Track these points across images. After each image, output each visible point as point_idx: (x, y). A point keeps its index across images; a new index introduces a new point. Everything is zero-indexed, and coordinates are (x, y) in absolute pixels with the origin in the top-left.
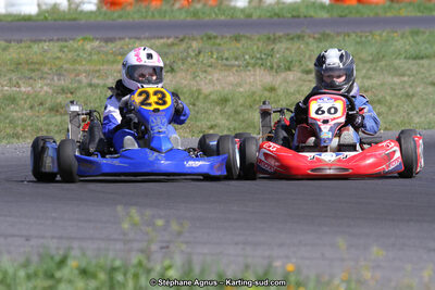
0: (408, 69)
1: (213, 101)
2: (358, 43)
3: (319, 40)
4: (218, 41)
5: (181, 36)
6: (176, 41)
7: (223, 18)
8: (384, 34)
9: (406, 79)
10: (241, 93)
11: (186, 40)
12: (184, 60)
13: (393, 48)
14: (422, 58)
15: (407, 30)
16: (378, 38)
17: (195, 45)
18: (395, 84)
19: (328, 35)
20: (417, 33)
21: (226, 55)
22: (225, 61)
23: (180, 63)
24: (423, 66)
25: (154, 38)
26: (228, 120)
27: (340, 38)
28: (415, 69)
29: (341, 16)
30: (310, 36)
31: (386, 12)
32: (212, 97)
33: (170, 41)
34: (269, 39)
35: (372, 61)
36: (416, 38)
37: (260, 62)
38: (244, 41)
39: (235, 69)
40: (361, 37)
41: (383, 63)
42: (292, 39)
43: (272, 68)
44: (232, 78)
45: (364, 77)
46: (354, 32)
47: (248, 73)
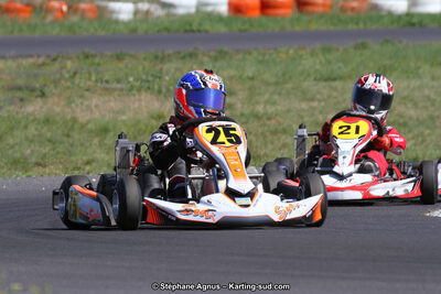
0: (319, 93)
1: (91, 131)
2: (260, 62)
3: (216, 59)
4: (97, 60)
5: (54, 54)
6: (48, 61)
7: (103, 33)
8: (291, 52)
9: (315, 104)
10: (123, 121)
11: (60, 59)
12: (56, 83)
13: (300, 68)
14: (335, 79)
15: (318, 46)
16: (283, 56)
17: (69, 64)
18: (303, 110)
19: (226, 53)
20: (329, 50)
21: (106, 77)
22: (104, 85)
23: (52, 86)
24: (335, 89)
25: (21, 56)
26: (108, 153)
27: (240, 56)
28: (326, 92)
29: (241, 31)
30: (204, 55)
31: (293, 25)
32: (89, 126)
33: (41, 60)
34: (156, 57)
35: (276, 83)
36: (328, 56)
37: (147, 85)
38: (127, 60)
39: (116, 93)
40: (264, 55)
41: (289, 86)
42: (183, 58)
43: (160, 92)
44: (112, 104)
45: (267, 102)
46: (256, 49)
47: (132, 98)
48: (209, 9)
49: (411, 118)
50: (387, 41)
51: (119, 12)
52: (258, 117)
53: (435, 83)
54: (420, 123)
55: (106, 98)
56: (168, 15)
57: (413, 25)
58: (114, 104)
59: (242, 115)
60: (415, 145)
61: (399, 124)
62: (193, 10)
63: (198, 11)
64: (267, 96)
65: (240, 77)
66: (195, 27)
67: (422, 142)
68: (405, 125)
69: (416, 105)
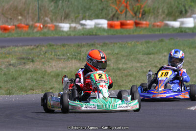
0: (144, 60)
1: (52, 76)
2: (120, 47)
3: (103, 46)
4: (55, 47)
5: (37, 45)
6: (35, 47)
7: (57, 36)
8: (133, 43)
9: (143, 64)
10: (65, 72)
11: (39, 47)
12: (38, 56)
13: (137, 50)
14: (151, 54)
15: (144, 41)
16: (130, 45)
17: (43, 49)
18: (138, 67)
19: (107, 44)
20: (148, 42)
21: (58, 54)
22: (58, 57)
23: (36, 57)
24: (151, 58)
25: (24, 46)
26: (59, 85)
27: (112, 45)
28: (147, 59)
29: (113, 35)
30: (98, 45)
31: (133, 33)
32: (52, 74)
33: (32, 47)
34: (79, 46)
35: (127, 56)
36: (148, 45)
37: (75, 57)
38: (67, 47)
39: (63, 60)
40: (122, 44)
41: (132, 57)
42: (90, 46)
43: (80, 59)
45: (123, 63)
46: (119, 42)
47: (69, 62)
48: (100, 26)
50: (172, 39)
51: (63, 28)
52: (119, 69)
53: (191, 56)
55: (58, 62)
56: (83, 28)
57: (182, 32)
58: (61, 65)
59: (113, 69)
62: (93, 27)
63: (95, 27)
64: (123, 61)
65: (112, 53)
66: (94, 34)
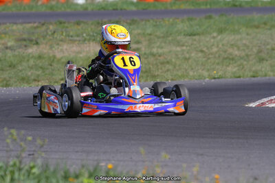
0: (186, 42)
2: (155, 26)
3: (130, 24)
4: (66, 25)
5: (43, 22)
6: (40, 25)
7: (69, 10)
8: (171, 20)
9: (184, 48)
10: (81, 57)
11: (46, 24)
12: (44, 37)
13: (176, 29)
14: (195, 35)
15: (185, 17)
16: (167, 22)
17: (51, 27)
18: (178, 51)
19: (136, 21)
20: (191, 20)
21: (71, 34)
22: (70, 38)
23: (42, 39)
24: (195, 40)
25: (25, 23)
27: (143, 23)
28: (190, 42)
29: (144, 9)
30: (124, 22)
31: (171, 6)
32: (62, 60)
33: (35, 25)
34: (98, 23)
35: (163, 37)
36: (191, 23)
37: (93, 38)
38: (82, 25)
39: (77, 42)
40: (156, 22)
41: (170, 38)
45: (158, 47)
46: (152, 19)
47: (85, 45)
49: (236, 55)
50: (222, 15)
52: (153, 55)
53: (249, 37)
54: (241, 58)
55: (71, 45)
57: (236, 6)
58: (75, 48)
59: (145, 54)
60: (238, 70)
61: (230, 59)
64: (158, 44)
65: (144, 34)
66: (119, 7)
67: (243, 68)
68: (233, 59)
69: (239, 49)
